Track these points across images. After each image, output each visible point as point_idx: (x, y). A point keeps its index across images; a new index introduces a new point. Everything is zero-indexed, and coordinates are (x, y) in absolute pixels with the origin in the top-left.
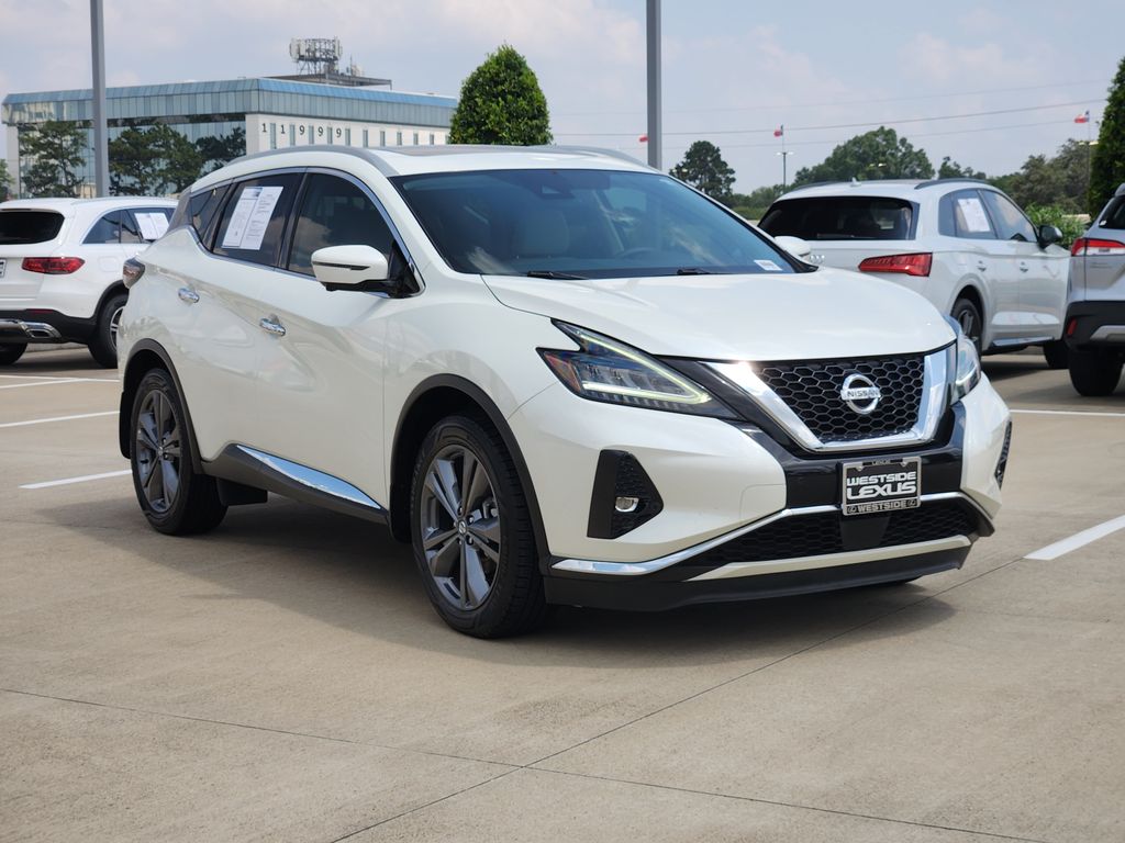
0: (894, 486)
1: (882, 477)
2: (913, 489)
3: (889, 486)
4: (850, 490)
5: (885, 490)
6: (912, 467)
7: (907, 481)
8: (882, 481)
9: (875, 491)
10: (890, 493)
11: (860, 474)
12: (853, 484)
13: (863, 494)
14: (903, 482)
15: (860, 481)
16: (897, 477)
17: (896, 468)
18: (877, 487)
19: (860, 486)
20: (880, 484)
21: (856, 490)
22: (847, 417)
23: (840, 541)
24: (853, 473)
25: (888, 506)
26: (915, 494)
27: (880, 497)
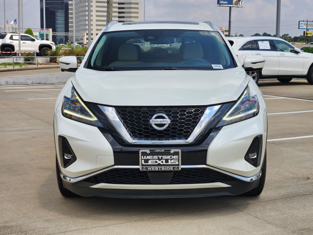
0: (167, 161)
1: (160, 157)
2: (177, 163)
3: (164, 161)
4: (143, 161)
5: (162, 162)
6: (176, 154)
7: (173, 159)
8: (160, 158)
9: (156, 162)
10: (164, 163)
11: (149, 155)
12: (145, 158)
13: (150, 162)
14: (171, 160)
15: (149, 157)
16: (169, 157)
17: (167, 153)
18: (157, 161)
19: (148, 160)
20: (160, 160)
21: (146, 161)
22: (151, 130)
23: (149, 180)
24: (144, 154)
25: (163, 168)
26: (178, 165)
27: (159, 165)
